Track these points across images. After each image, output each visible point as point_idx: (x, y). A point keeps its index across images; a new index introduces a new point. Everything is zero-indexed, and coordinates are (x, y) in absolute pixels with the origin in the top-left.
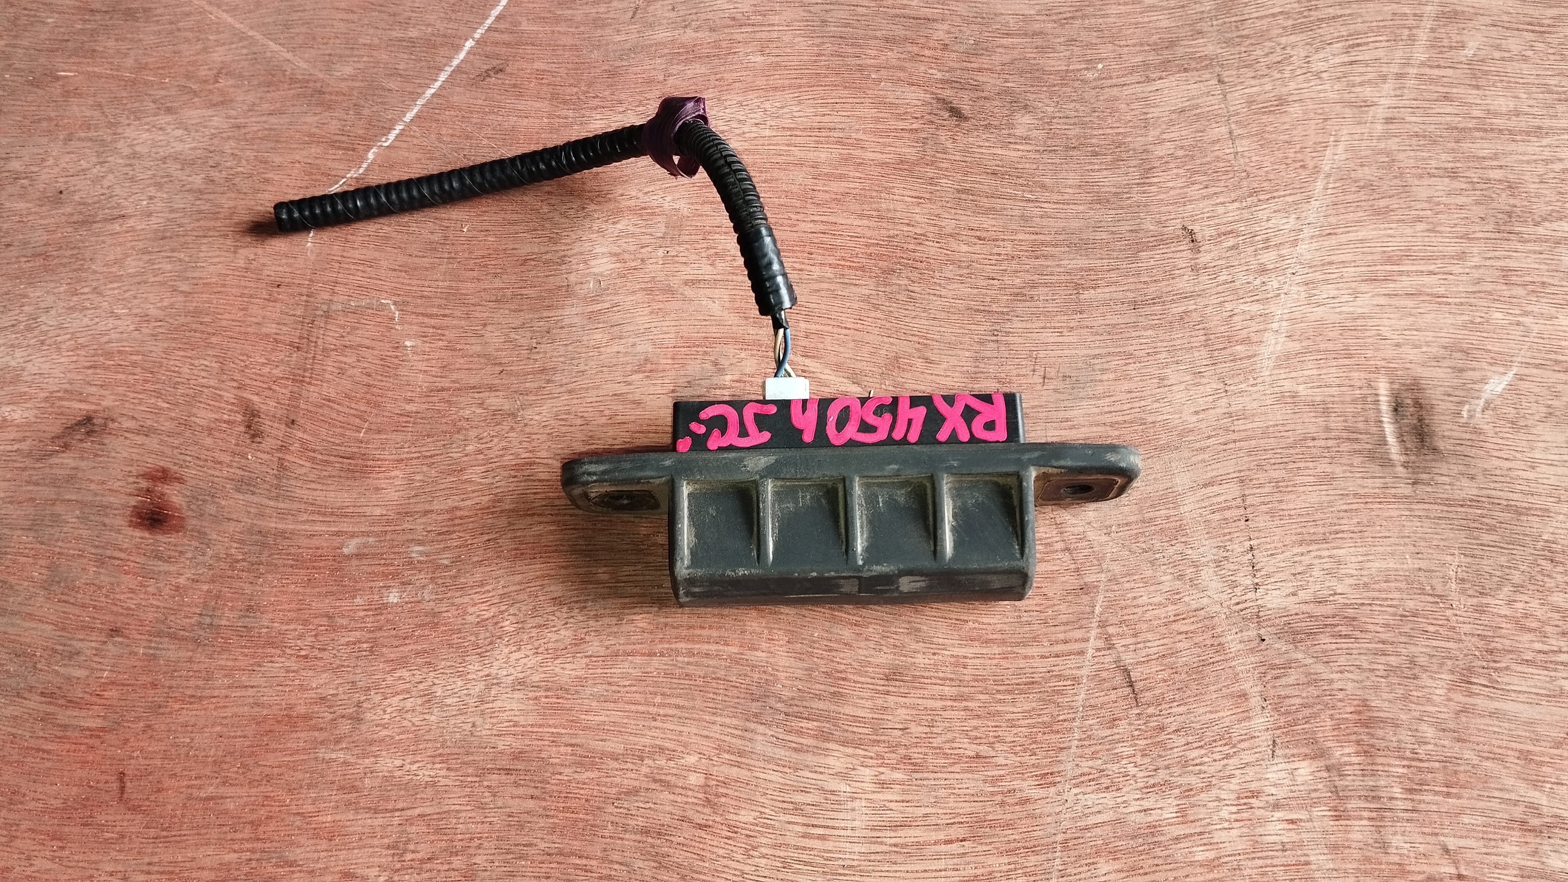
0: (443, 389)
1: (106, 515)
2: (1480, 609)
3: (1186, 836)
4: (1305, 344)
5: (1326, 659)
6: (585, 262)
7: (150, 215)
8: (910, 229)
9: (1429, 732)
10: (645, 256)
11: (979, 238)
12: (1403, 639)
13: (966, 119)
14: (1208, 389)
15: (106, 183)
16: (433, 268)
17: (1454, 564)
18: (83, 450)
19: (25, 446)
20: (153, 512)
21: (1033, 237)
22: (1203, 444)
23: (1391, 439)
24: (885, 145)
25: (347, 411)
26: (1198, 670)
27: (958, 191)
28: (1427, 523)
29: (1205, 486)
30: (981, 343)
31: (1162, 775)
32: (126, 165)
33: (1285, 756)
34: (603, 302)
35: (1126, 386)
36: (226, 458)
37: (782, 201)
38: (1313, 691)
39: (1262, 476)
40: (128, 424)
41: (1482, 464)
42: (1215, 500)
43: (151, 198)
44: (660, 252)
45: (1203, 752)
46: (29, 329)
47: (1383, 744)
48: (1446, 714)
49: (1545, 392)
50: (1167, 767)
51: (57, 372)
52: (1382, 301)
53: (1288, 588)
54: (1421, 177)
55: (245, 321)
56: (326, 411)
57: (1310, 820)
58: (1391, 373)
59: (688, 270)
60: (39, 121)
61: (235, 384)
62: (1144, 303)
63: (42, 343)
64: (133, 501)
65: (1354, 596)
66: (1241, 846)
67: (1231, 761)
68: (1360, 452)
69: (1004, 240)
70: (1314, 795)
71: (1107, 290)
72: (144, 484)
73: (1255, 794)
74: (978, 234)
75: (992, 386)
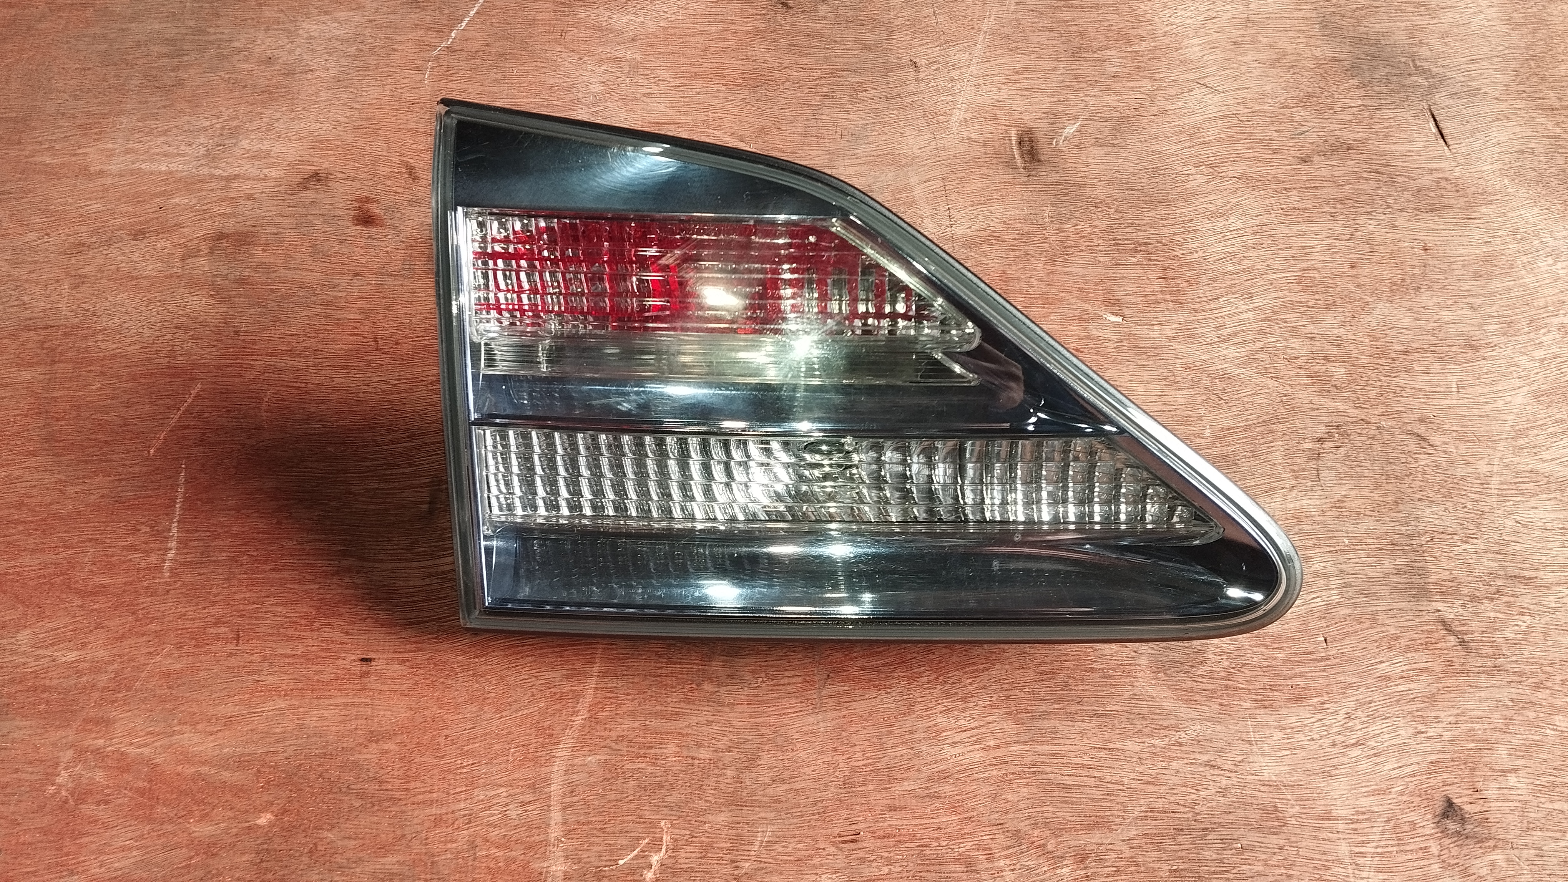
1: (339, 220)
4: (974, 114)
5: (985, 254)
6: (586, 87)
7: (327, 69)
8: (765, 65)
9: (1035, 283)
10: (619, 83)
11: (803, 68)
12: (1022, 244)
13: (791, 8)
14: (926, 137)
15: (297, 53)
16: (500, 92)
17: (1048, 210)
18: (317, 189)
19: (281, 189)
20: (365, 218)
21: (832, 67)
22: (925, 162)
24: (747, 22)
27: (790, 45)
28: (1035, 193)
29: (925, 182)
30: (807, 119)
32: (307, 43)
34: (598, 106)
35: (884, 138)
36: (401, 191)
37: (693, 52)
39: (954, 176)
40: (340, 175)
41: (1063, 166)
42: (931, 187)
43: (326, 60)
44: (628, 80)
46: (269, 130)
48: (1042, 274)
49: (1094, 131)
51: (292, 151)
52: (1014, 92)
53: (967, 225)
54: (1034, 31)
55: (397, 123)
58: (1017, 126)
59: (643, 89)
60: (246, 20)
61: (398, 154)
62: (892, 98)
64: (352, 213)
65: (999, 227)
68: (1002, 163)
69: (816, 69)
71: (872, 92)
72: (357, 205)
74: (802, 66)
75: (815, 140)
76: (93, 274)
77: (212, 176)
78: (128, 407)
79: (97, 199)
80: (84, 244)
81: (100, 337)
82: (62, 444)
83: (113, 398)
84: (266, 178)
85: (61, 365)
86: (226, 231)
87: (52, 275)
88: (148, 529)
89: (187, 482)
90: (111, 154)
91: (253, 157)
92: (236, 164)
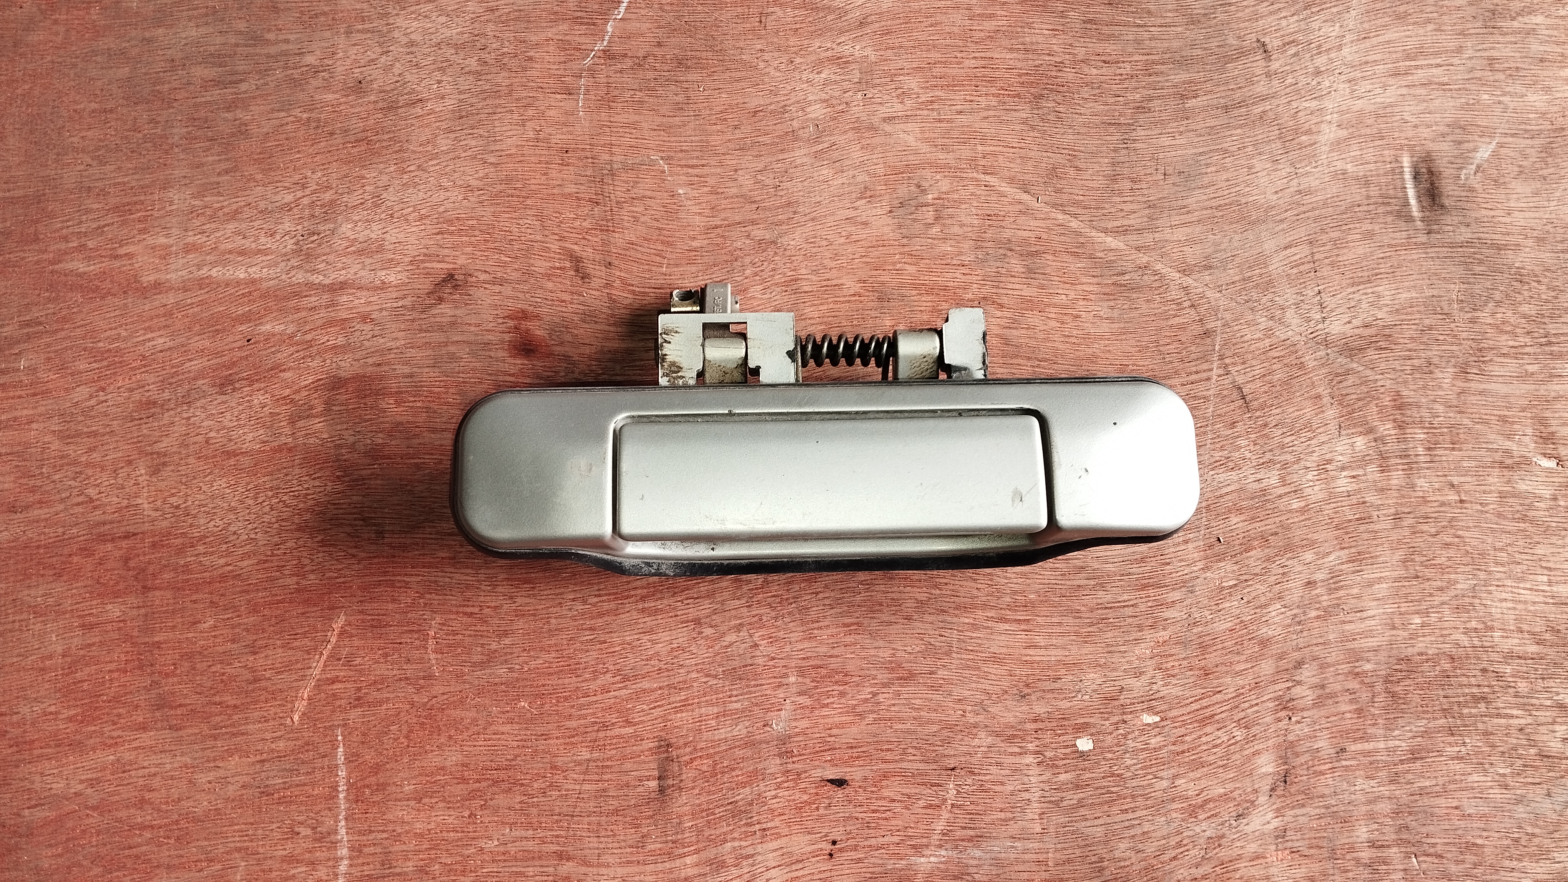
0: (716, 227)
1: (490, 350)
2: (1473, 321)
3: (1286, 494)
4: (1350, 130)
5: (1372, 366)
6: (803, 110)
7: (443, 98)
8: (1051, 58)
10: (848, 100)
11: (1105, 62)
12: (1422, 347)
14: (1284, 174)
15: (396, 71)
16: (684, 125)
17: (1456, 290)
18: (454, 300)
19: (407, 302)
20: (525, 344)
21: (1146, 57)
22: (1283, 216)
23: (1413, 201)
25: (648, 251)
26: (1286, 383)
27: (1084, 22)
28: (1437, 262)
29: (1286, 248)
30: (1115, 150)
31: (1268, 456)
32: (408, 53)
33: (1347, 435)
34: (822, 142)
35: (1224, 177)
36: (566, 297)
38: (1364, 389)
39: (1324, 238)
40: (483, 277)
41: (1474, 214)
42: (1293, 259)
43: (439, 82)
44: (860, 96)
45: (1294, 437)
46: (377, 206)
47: (1410, 420)
48: (1451, 395)
49: (1518, 155)
50: (1271, 451)
51: (412, 239)
52: (1404, 91)
53: (1345, 318)
55: (548, 185)
56: (632, 253)
57: (1365, 475)
58: (1411, 148)
59: (883, 109)
60: (316, 16)
61: (557, 237)
62: (1233, 107)
63: (392, 216)
64: (507, 337)
65: (1390, 320)
66: (1321, 496)
67: (1312, 442)
68: (1391, 212)
69: (1123, 62)
70: (1367, 458)
71: (1205, 98)
72: (511, 323)
73: (1329, 462)
74: (1103, 58)
75: (1127, 185)
76: (174, 449)
77: (310, 286)
78: (255, 653)
79: (159, 329)
80: (155, 403)
81: (201, 549)
82: (179, 712)
83: (233, 641)
84: (383, 287)
85: (158, 593)
86: (342, 374)
87: (120, 454)
88: (309, 832)
89: (348, 761)
90: (165, 254)
91: (360, 252)
92: (340, 265)
